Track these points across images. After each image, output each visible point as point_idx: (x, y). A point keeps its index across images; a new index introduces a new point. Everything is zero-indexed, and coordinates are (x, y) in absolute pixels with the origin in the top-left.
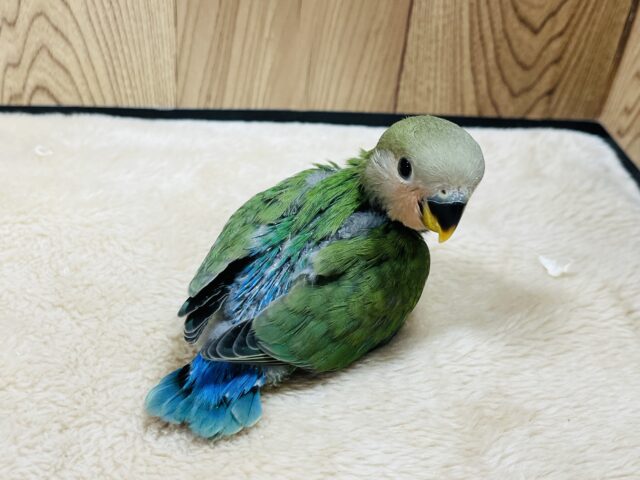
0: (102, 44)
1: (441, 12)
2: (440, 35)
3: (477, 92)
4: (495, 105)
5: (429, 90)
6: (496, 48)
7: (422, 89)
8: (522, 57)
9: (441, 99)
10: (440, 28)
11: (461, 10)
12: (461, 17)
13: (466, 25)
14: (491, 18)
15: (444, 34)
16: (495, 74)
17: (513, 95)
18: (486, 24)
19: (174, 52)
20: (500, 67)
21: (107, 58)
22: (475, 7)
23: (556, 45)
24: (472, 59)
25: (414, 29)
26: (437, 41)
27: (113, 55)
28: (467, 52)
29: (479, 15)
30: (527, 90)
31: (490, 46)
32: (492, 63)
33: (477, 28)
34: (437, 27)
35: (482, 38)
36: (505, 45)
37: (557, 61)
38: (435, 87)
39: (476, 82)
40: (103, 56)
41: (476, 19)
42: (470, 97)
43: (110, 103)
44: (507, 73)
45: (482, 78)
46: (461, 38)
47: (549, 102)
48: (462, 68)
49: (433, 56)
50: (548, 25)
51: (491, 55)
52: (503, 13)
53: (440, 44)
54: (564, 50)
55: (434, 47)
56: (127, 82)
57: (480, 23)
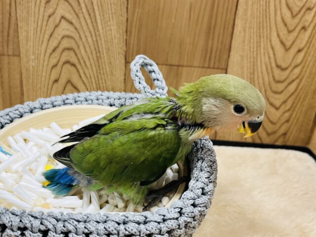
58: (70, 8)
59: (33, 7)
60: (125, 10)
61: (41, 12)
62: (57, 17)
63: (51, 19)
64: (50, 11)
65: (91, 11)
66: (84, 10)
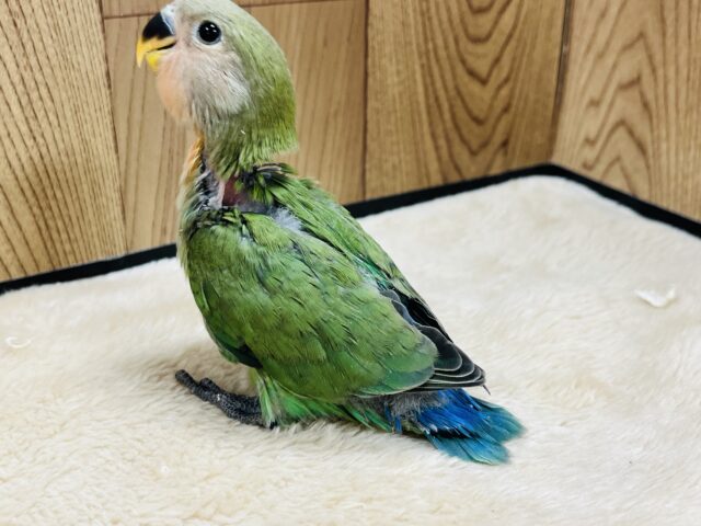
0: (29, 193)
1: (396, 79)
2: (398, 106)
3: (439, 159)
4: (457, 168)
5: (394, 167)
6: (452, 107)
7: (388, 167)
8: (476, 112)
9: (407, 174)
10: (397, 97)
11: (414, 73)
12: (415, 81)
13: (420, 89)
14: (442, 77)
15: (401, 103)
16: (454, 136)
17: (473, 153)
18: (439, 85)
19: (117, 184)
20: (457, 127)
21: (36, 210)
22: (426, 68)
23: (504, 92)
24: (431, 124)
25: (372, 104)
26: (396, 111)
27: (43, 204)
28: (424, 117)
29: (431, 76)
30: (484, 145)
31: (446, 106)
32: (449, 124)
33: (430, 89)
34: (394, 96)
35: (437, 99)
36: (458, 103)
37: (506, 110)
38: (400, 162)
39: (437, 148)
40: (31, 208)
41: (428, 80)
42: (434, 167)
43: (45, 268)
44: (465, 131)
45: (442, 142)
46: (418, 102)
47: (506, 153)
48: (422, 136)
49: (393, 128)
50: (495, 73)
51: (447, 116)
52: (453, 69)
53: (399, 115)
54: (511, 96)
55: (393, 119)
56: (64, 236)
57: (433, 83)
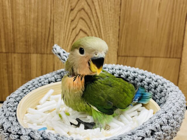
58: (85, 24)
59: (64, 24)
60: (118, 24)
61: (68, 27)
62: (78, 30)
63: (74, 31)
64: (74, 26)
65: (98, 25)
66: (94, 25)
